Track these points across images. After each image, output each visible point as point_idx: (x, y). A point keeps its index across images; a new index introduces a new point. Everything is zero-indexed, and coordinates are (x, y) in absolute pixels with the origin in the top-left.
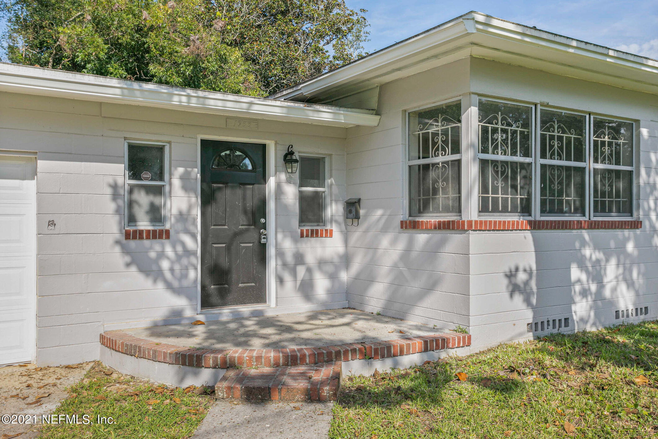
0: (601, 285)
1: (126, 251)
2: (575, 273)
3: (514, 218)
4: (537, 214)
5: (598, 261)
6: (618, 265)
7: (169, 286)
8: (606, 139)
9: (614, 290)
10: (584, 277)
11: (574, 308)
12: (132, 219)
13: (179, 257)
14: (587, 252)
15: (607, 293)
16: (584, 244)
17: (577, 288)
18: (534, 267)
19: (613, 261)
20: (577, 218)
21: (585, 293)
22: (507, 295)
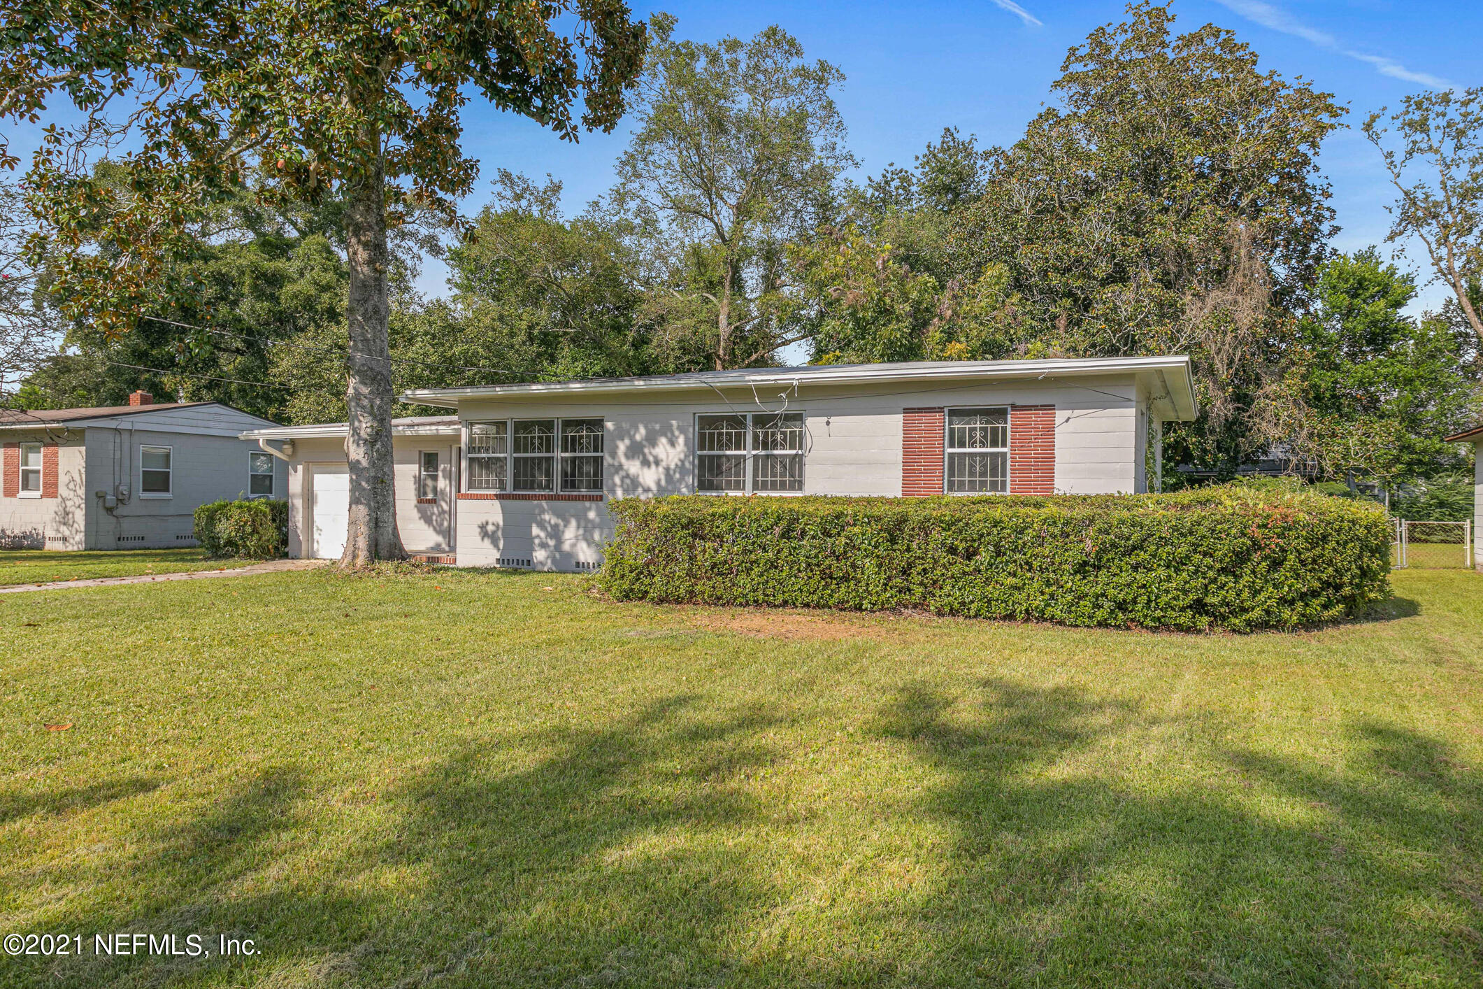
0: (559, 542)
1: (419, 510)
2: (535, 530)
3: (493, 492)
4: (509, 490)
5: (557, 526)
6: (578, 527)
7: (435, 529)
8: (584, 433)
9: (574, 545)
10: (542, 535)
11: (534, 554)
12: (425, 494)
13: (440, 514)
14: (547, 517)
15: (566, 547)
16: (543, 511)
17: (537, 541)
18: (501, 523)
19: (573, 523)
20: (546, 492)
21: (544, 545)
22: (479, 538)
